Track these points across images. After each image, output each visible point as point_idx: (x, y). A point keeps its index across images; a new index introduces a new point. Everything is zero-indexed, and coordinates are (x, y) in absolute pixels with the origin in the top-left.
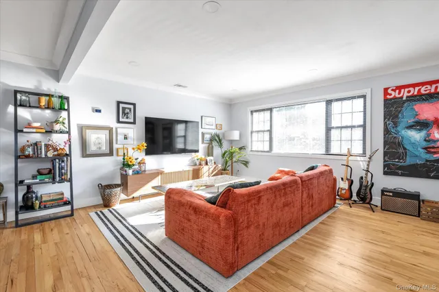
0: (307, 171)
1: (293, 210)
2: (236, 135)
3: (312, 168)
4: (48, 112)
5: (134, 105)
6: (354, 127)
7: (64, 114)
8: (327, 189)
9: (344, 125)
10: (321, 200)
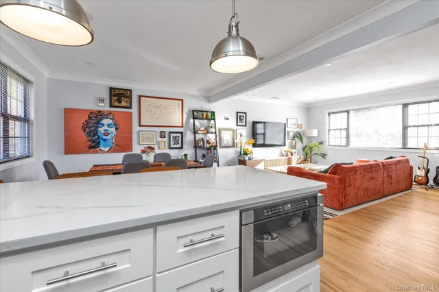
0: (388, 159)
1: (377, 183)
2: (315, 133)
3: (391, 158)
4: (206, 121)
5: (246, 113)
6: (431, 125)
7: (212, 122)
8: (403, 173)
9: (421, 124)
10: (398, 182)
